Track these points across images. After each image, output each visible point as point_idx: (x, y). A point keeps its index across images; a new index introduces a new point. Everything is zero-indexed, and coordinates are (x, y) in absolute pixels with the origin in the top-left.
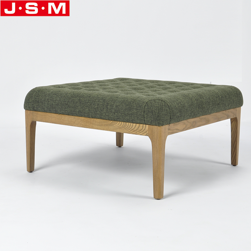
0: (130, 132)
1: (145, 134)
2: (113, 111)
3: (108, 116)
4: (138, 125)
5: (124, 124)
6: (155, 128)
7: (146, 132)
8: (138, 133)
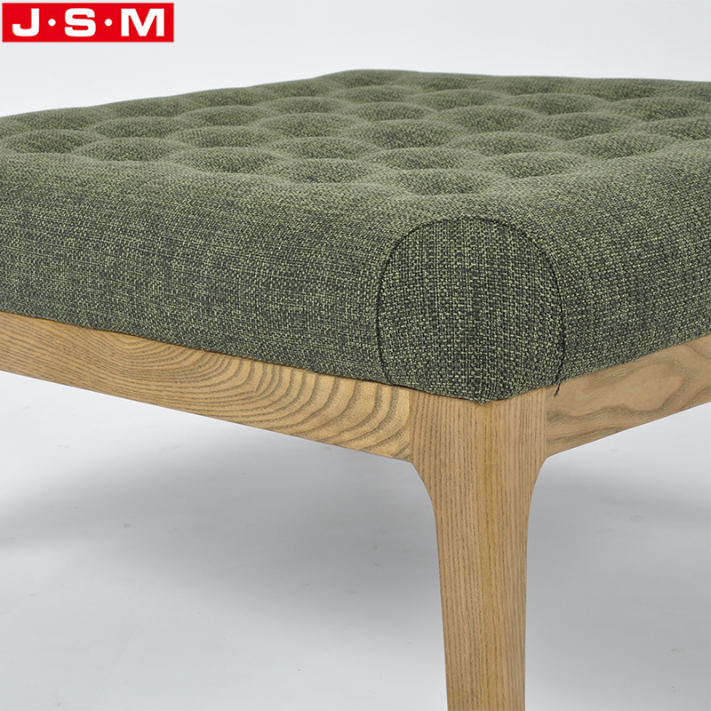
0: (306, 427)
1: (394, 447)
2: (201, 290)
3: (174, 319)
4: (346, 386)
5: (264, 374)
6: (455, 413)
7: (397, 435)
8: (346, 436)
